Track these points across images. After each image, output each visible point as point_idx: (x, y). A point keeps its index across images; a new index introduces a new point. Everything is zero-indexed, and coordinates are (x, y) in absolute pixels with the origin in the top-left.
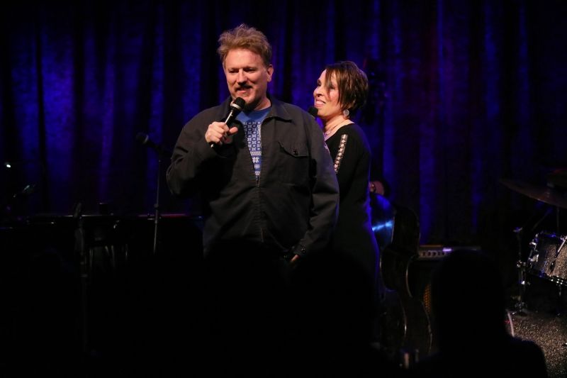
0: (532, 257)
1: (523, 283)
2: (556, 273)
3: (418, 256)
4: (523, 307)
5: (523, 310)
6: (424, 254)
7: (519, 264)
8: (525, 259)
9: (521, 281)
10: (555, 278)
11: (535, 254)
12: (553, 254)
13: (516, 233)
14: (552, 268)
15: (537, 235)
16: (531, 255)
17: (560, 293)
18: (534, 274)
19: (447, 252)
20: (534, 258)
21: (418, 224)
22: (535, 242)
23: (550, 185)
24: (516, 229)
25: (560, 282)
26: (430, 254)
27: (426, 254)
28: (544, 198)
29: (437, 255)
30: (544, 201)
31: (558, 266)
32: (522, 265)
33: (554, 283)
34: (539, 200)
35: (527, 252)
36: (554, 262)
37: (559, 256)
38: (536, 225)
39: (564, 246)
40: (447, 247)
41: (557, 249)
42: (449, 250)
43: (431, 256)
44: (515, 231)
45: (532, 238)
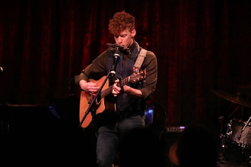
0: (228, 133)
1: (223, 146)
2: (241, 141)
3: (166, 130)
4: (223, 159)
5: (224, 161)
6: (170, 130)
7: (221, 136)
8: (225, 133)
9: (222, 145)
10: (241, 144)
11: (230, 131)
12: (240, 131)
13: (220, 119)
14: (239, 138)
15: (231, 121)
16: (228, 131)
17: (243, 152)
18: (229, 141)
19: (182, 129)
20: (229, 133)
21: (166, 114)
22: (230, 124)
23: (238, 94)
24: (219, 117)
25: (243, 146)
26: (173, 129)
27: (171, 130)
28: (236, 100)
29: (177, 130)
30: (236, 103)
31: (242, 138)
32: (223, 137)
33: (240, 146)
34: (232, 101)
35: (226, 129)
36: (241, 135)
37: (243, 132)
38: (230, 115)
39: (246, 127)
40: (182, 126)
41: (242, 129)
42: (183, 128)
43: (173, 131)
44: (219, 118)
45: (229, 122)
